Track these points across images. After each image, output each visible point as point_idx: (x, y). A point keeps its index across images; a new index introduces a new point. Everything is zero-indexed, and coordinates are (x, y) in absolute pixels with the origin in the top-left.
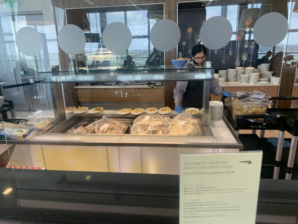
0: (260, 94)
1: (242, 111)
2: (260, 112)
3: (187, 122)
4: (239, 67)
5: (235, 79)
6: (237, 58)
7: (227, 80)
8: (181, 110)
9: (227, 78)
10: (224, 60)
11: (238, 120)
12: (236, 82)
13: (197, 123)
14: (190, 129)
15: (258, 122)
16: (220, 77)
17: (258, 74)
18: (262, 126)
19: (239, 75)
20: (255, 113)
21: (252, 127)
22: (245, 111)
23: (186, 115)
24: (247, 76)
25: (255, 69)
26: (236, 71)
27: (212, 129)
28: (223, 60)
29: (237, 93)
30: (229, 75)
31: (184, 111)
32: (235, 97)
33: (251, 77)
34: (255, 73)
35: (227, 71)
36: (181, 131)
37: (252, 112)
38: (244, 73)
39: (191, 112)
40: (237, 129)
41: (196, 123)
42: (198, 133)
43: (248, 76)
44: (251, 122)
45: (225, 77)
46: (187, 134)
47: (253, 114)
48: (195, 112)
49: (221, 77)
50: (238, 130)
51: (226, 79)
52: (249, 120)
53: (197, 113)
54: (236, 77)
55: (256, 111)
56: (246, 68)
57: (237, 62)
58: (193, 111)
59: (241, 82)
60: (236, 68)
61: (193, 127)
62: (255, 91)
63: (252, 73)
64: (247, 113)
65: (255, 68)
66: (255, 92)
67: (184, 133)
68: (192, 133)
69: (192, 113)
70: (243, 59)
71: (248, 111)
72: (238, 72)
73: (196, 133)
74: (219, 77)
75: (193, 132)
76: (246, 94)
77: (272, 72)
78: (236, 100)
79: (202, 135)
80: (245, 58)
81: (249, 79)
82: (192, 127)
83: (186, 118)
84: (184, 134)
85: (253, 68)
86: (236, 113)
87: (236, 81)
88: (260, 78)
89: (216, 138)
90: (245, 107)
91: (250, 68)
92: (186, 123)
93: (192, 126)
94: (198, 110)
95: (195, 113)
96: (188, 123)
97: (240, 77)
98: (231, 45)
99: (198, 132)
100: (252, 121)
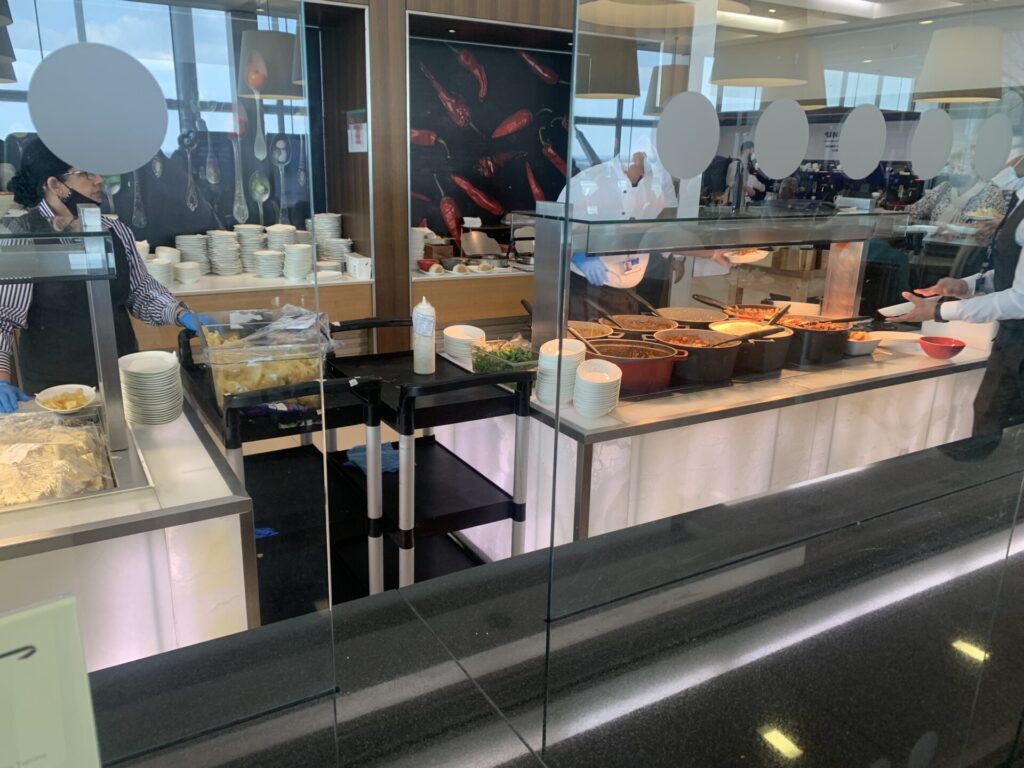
0: (301, 315)
1: (246, 379)
2: (302, 376)
3: (34, 446)
4: (248, 222)
5: (237, 265)
6: (237, 192)
7: (212, 270)
8: (12, 401)
9: (210, 262)
10: (192, 201)
11: (232, 411)
12: (243, 275)
13: (86, 443)
14: (52, 472)
15: (301, 408)
16: (183, 259)
17: (308, 249)
18: (314, 421)
19: (248, 250)
20: (290, 378)
21: (283, 427)
22: (256, 377)
23: (35, 419)
24: (273, 256)
25: (299, 232)
26: (239, 238)
27: (142, 459)
28: (189, 199)
29: (228, 317)
30: (215, 250)
31: (30, 403)
32: (227, 331)
33: (287, 257)
34: (298, 243)
35: (207, 240)
36: (11, 488)
37: (279, 379)
38: (265, 245)
39: (61, 403)
40: (233, 443)
41: (81, 444)
42: (89, 484)
43: (280, 253)
44: (276, 412)
45: (204, 258)
46: (35, 496)
47: (283, 383)
48: (76, 399)
49: (188, 260)
50: (240, 446)
51: (206, 267)
52: (271, 406)
53: (85, 405)
54: (240, 257)
55: (290, 372)
56: (268, 228)
57: (239, 208)
58: (67, 400)
59: (260, 276)
60: (236, 226)
61: (63, 462)
62: (288, 305)
63: (289, 243)
64: (263, 382)
65: (298, 228)
66: (288, 308)
67: (24, 493)
68: (59, 489)
69: (65, 408)
70: (257, 196)
71: (266, 377)
72: (246, 241)
73: (78, 486)
74: (178, 259)
75: (65, 483)
76: (259, 318)
77: (349, 240)
78: (227, 343)
79: (104, 489)
80: (261, 194)
81: (283, 264)
82: (58, 463)
83: (38, 432)
84: (25, 499)
85: (292, 228)
86: (226, 387)
87: (244, 270)
88: (319, 260)
89: (155, 491)
90: (251, 363)
91: (280, 229)
92: (30, 453)
93: (61, 459)
94: (88, 391)
95: (79, 405)
96: (40, 451)
97: (254, 259)
98: (209, 149)
99: (88, 479)
100: (281, 407)
